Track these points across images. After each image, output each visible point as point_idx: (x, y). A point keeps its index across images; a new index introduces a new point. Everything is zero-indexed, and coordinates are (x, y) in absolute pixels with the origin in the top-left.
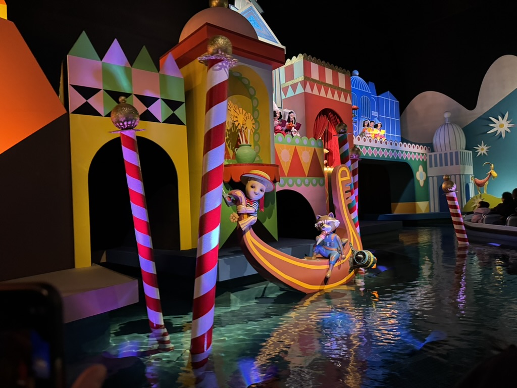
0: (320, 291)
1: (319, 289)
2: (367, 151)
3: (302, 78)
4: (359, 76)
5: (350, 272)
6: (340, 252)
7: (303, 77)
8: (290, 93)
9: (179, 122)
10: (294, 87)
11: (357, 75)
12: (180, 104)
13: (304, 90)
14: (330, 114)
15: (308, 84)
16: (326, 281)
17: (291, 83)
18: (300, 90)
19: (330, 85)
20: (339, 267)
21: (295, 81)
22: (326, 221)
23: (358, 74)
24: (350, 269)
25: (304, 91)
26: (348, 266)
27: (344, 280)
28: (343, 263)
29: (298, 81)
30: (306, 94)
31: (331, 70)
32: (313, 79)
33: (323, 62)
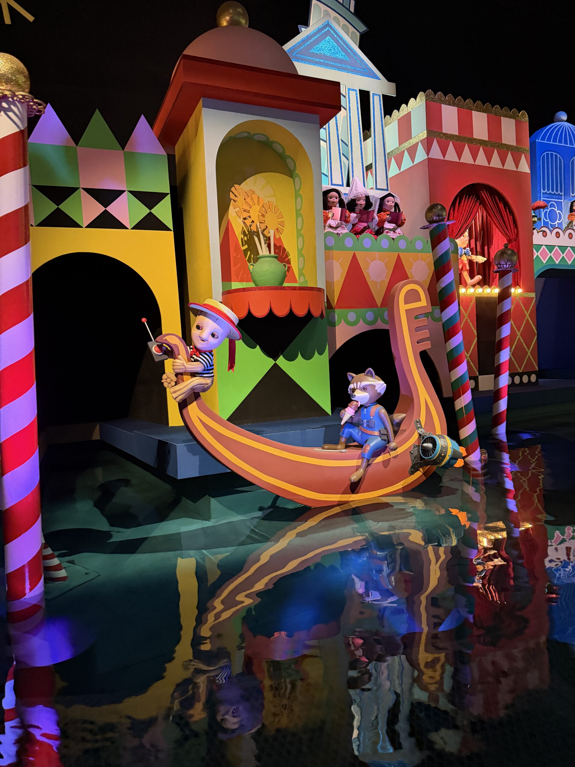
0: (340, 504)
1: (337, 500)
2: (564, 255)
3: (424, 135)
4: (567, 121)
5: (412, 473)
6: (385, 438)
7: (425, 132)
8: (407, 163)
9: (162, 227)
10: (412, 151)
11: (563, 121)
12: (160, 197)
13: (428, 155)
14: (484, 194)
15: (435, 143)
16: (354, 487)
17: (408, 144)
18: (421, 155)
19: (482, 142)
20: (386, 463)
21: (413, 141)
22: (359, 383)
23: (564, 117)
24: (412, 467)
25: (427, 157)
26: (409, 462)
27: (399, 486)
28: (394, 457)
29: (417, 141)
30: (431, 162)
31: (485, 115)
32: (445, 135)
33: (467, 101)
